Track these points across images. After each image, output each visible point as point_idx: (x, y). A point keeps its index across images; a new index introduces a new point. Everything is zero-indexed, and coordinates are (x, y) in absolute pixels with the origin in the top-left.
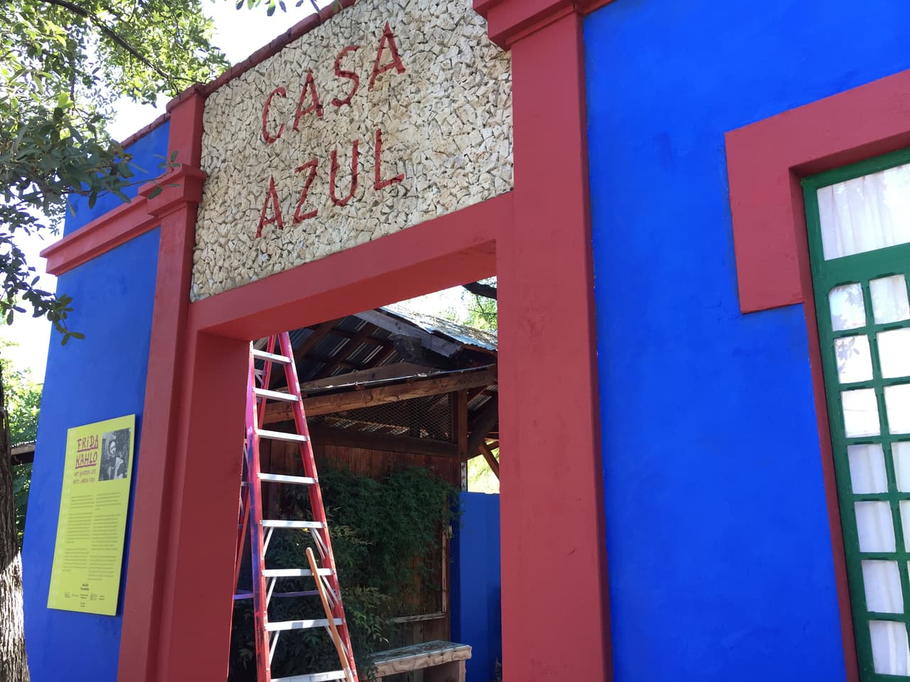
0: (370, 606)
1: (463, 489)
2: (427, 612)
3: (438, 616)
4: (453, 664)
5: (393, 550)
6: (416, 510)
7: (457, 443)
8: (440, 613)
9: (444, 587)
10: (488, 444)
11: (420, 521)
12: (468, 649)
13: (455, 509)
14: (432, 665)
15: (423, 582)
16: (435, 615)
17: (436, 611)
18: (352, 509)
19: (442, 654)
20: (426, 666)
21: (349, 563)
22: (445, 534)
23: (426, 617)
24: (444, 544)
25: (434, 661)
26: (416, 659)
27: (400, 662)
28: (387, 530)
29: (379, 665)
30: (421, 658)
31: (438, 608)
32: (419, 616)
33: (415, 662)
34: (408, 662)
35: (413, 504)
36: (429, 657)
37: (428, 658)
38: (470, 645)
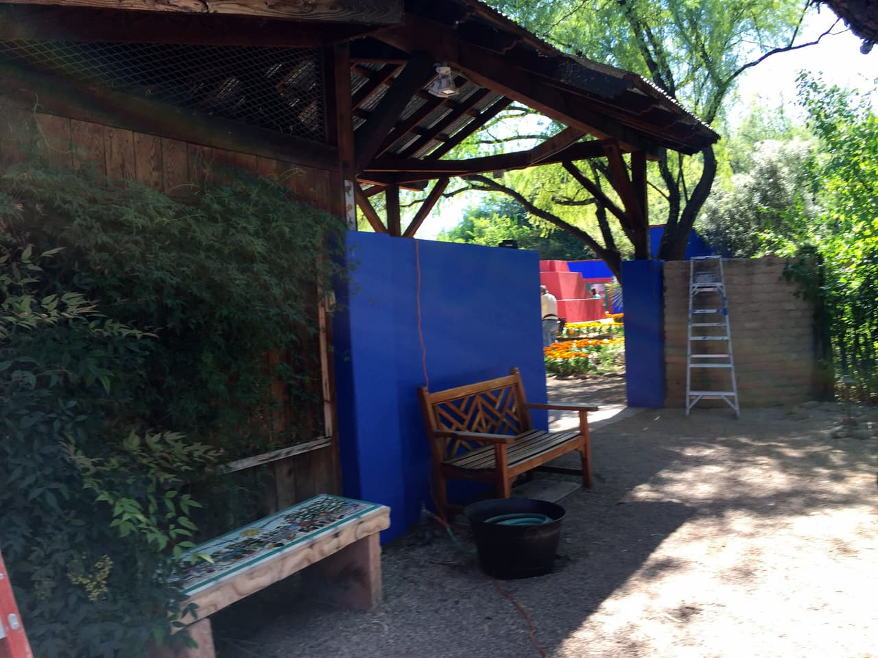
0: (164, 476)
1: (352, 227)
2: (299, 440)
3: (318, 444)
4: (359, 545)
5: (221, 342)
6: (264, 259)
7: (336, 145)
8: (321, 440)
9: (327, 395)
10: (364, 189)
11: (274, 281)
12: (383, 513)
13: (341, 260)
14: (318, 558)
15: (288, 389)
16: (312, 443)
17: (315, 436)
18: (105, 256)
19: (336, 535)
20: (305, 565)
21: (98, 381)
22: (323, 306)
23: (297, 450)
24: (322, 322)
25: (321, 552)
26: (284, 558)
27: (251, 575)
28: (202, 301)
29: (198, 596)
30: (295, 553)
31: (318, 430)
32: (285, 451)
33: (283, 566)
34: (269, 568)
35: (259, 246)
36: (311, 546)
37: (309, 550)
38: (386, 505)
